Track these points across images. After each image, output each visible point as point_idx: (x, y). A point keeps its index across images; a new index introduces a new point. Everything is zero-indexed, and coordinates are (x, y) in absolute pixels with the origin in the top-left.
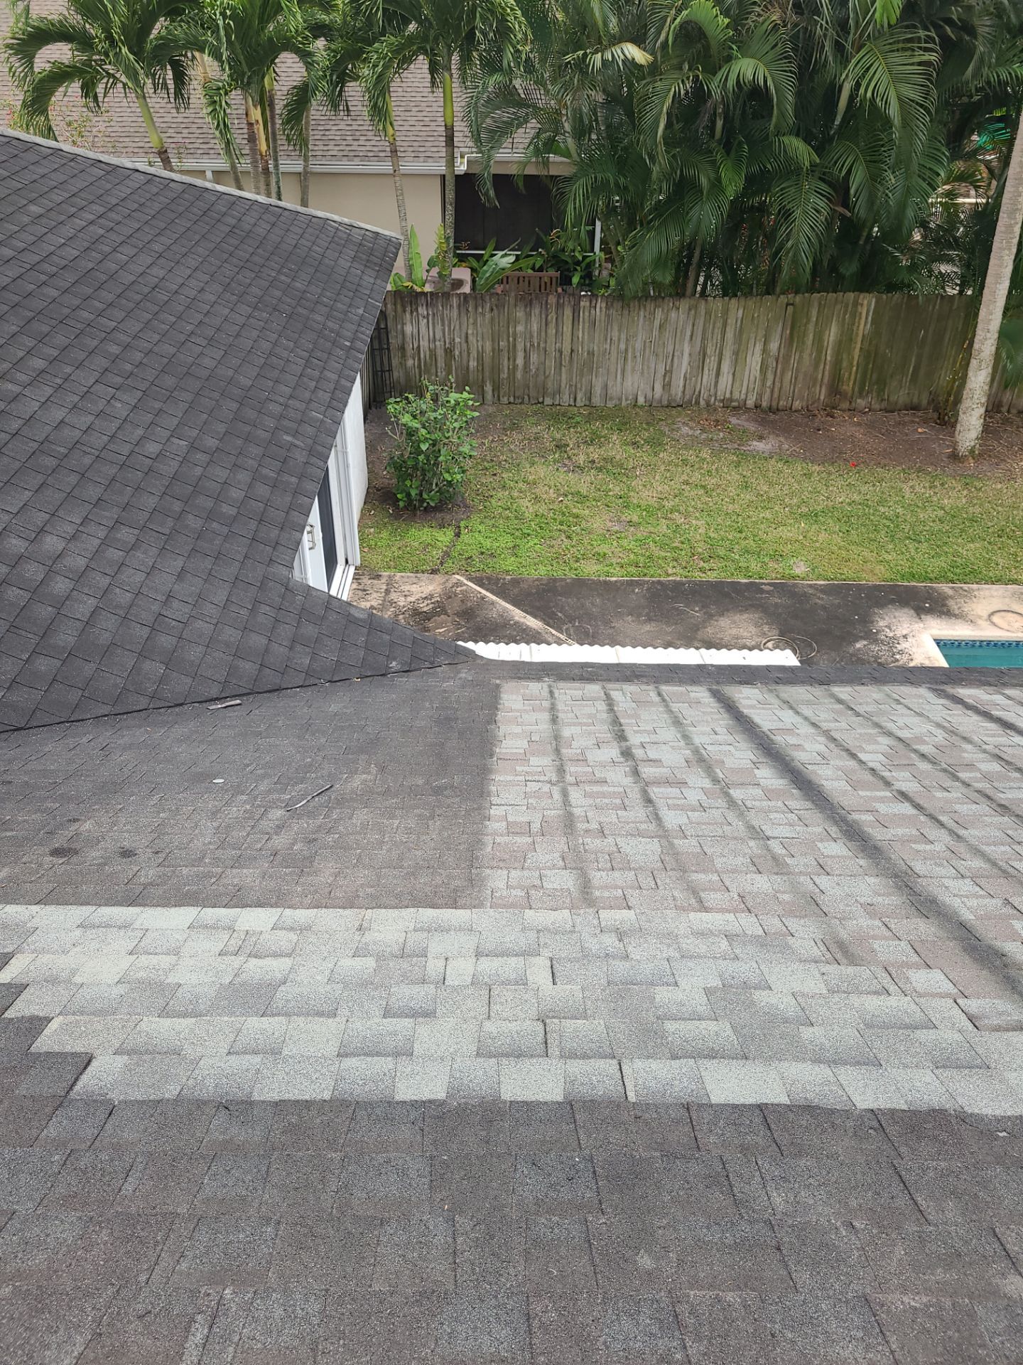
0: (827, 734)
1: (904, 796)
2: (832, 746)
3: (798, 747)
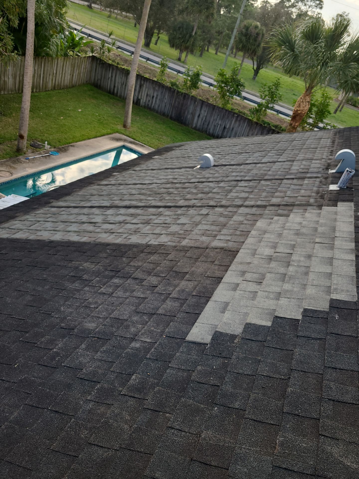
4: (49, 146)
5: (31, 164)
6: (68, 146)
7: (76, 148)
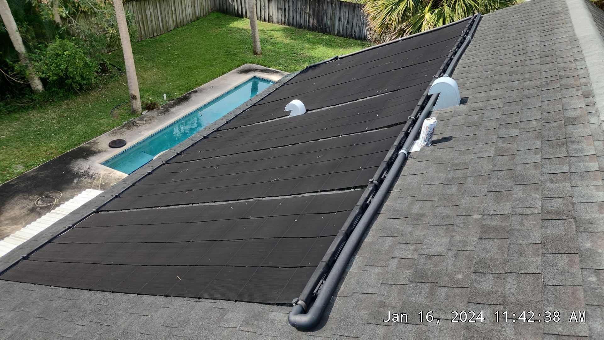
5: (147, 125)
6: (190, 93)
7: (198, 94)
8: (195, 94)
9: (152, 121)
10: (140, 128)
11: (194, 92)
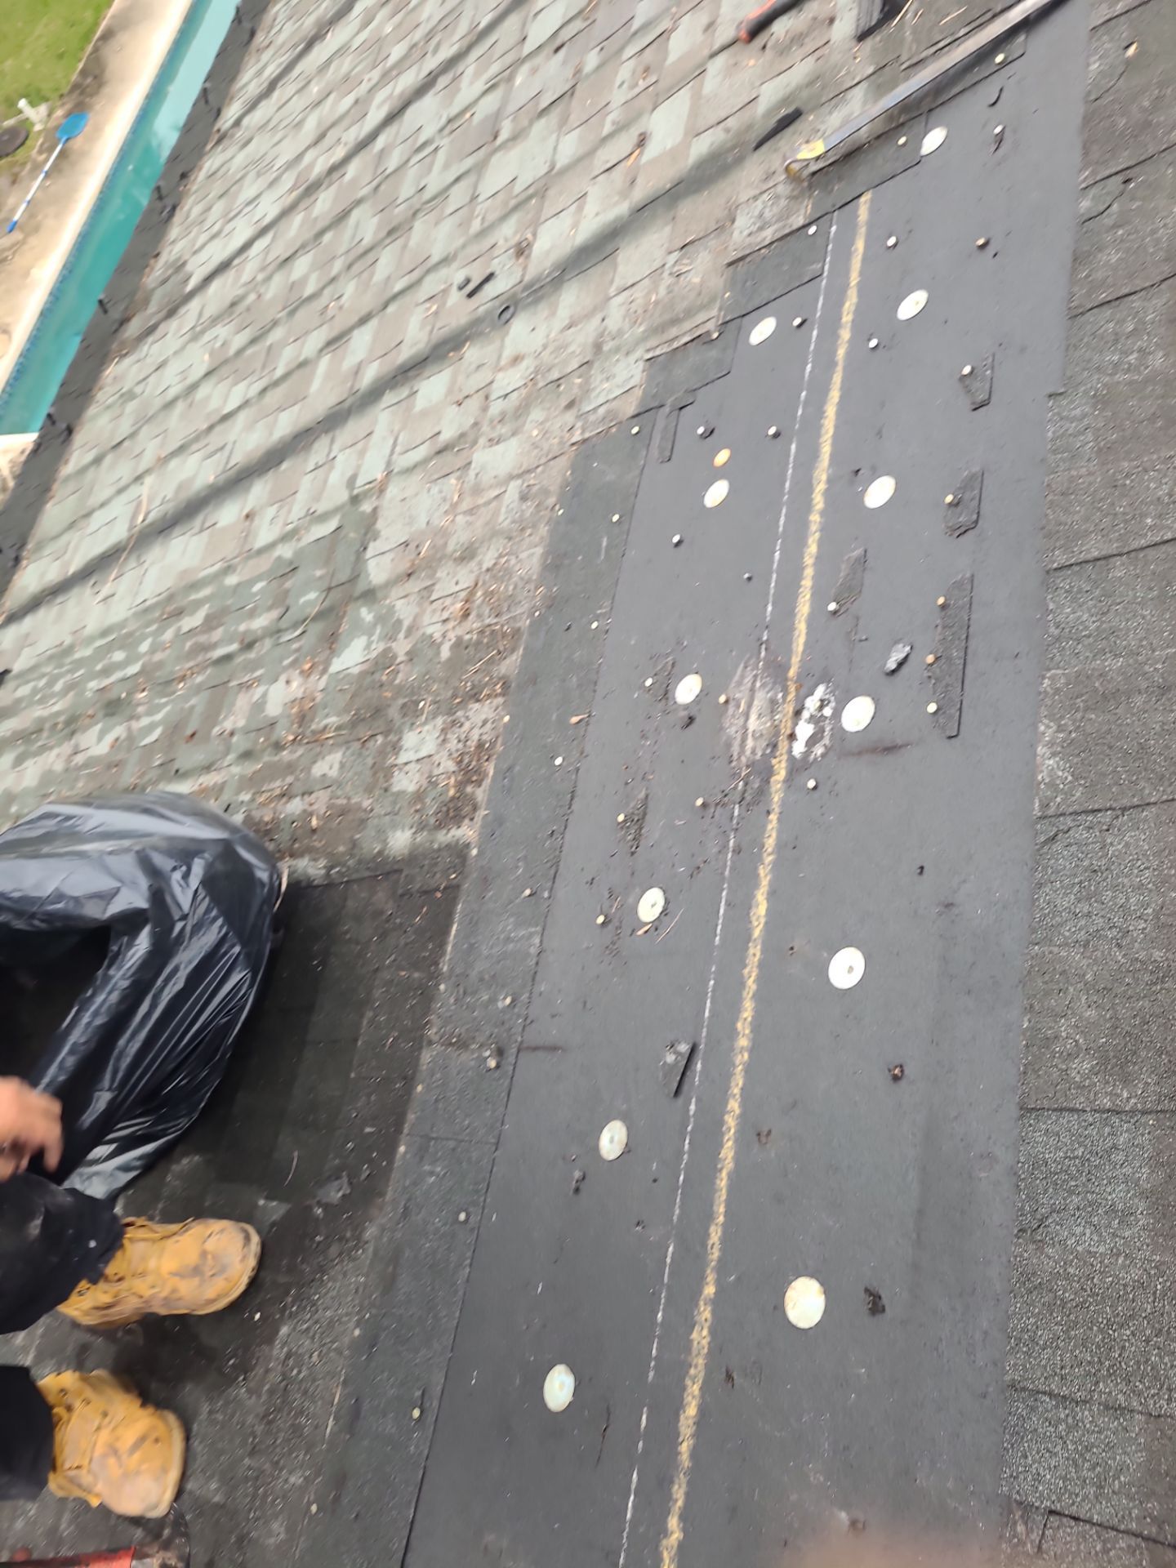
0: (163, 461)
1: (336, 342)
2: (195, 447)
3: (180, 487)
4: (43, 109)
5: (33, 241)
6: (96, 50)
7: (122, 38)
8: (114, 44)
9: (40, 218)
10: (19, 262)
11: (107, 36)
